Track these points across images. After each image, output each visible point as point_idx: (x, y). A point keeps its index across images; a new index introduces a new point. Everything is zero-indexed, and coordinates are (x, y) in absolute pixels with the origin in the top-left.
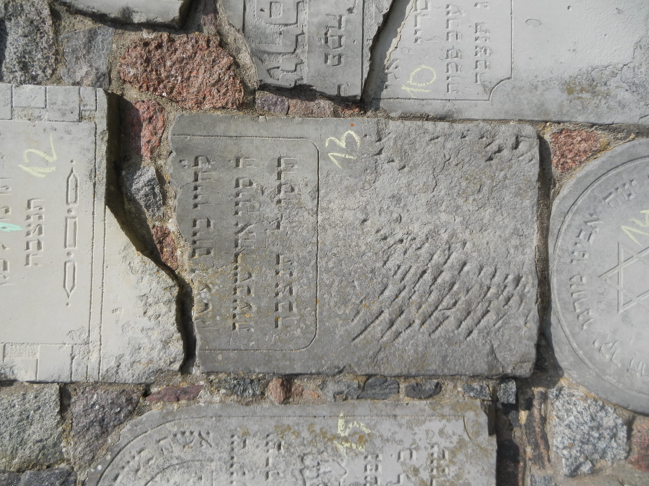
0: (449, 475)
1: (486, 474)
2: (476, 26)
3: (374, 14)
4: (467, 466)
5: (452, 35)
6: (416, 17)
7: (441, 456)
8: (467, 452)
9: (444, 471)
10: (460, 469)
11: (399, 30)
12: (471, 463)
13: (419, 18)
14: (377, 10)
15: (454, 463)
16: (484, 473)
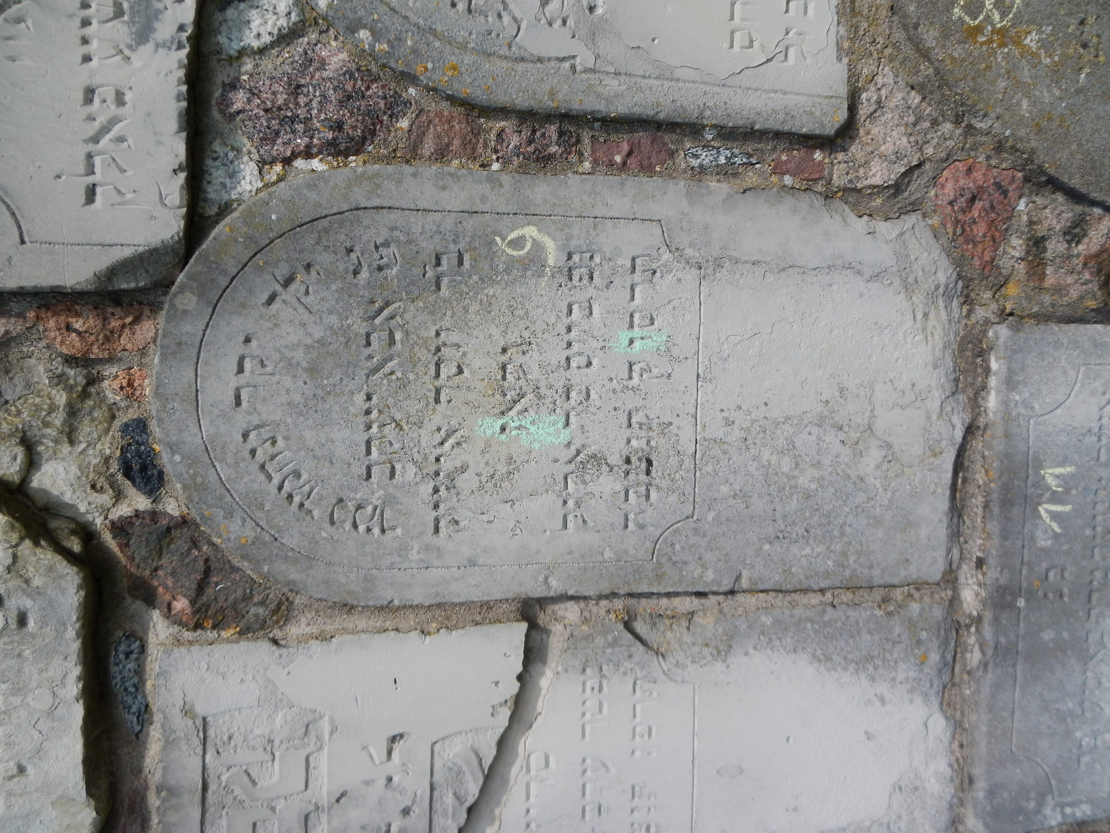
2: (633, 788)
3: (450, 810)
5: (592, 810)
6: (528, 785)
11: (497, 811)
13: (533, 787)
14: (456, 802)
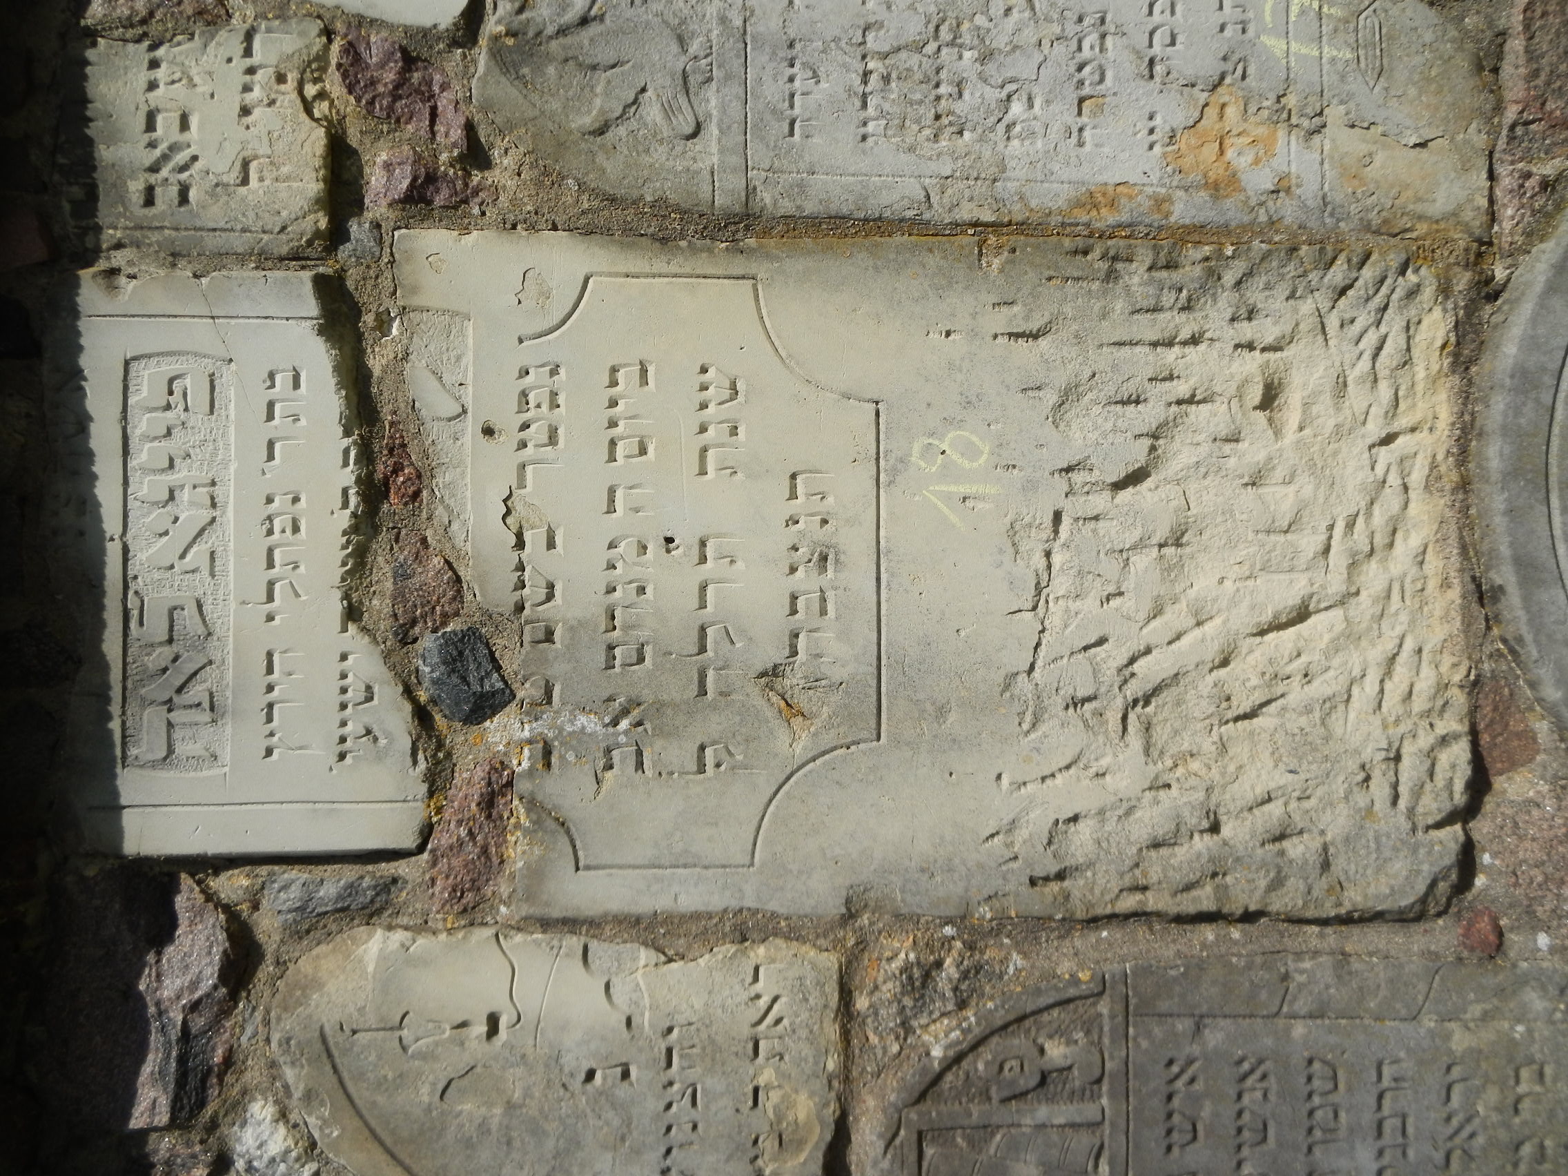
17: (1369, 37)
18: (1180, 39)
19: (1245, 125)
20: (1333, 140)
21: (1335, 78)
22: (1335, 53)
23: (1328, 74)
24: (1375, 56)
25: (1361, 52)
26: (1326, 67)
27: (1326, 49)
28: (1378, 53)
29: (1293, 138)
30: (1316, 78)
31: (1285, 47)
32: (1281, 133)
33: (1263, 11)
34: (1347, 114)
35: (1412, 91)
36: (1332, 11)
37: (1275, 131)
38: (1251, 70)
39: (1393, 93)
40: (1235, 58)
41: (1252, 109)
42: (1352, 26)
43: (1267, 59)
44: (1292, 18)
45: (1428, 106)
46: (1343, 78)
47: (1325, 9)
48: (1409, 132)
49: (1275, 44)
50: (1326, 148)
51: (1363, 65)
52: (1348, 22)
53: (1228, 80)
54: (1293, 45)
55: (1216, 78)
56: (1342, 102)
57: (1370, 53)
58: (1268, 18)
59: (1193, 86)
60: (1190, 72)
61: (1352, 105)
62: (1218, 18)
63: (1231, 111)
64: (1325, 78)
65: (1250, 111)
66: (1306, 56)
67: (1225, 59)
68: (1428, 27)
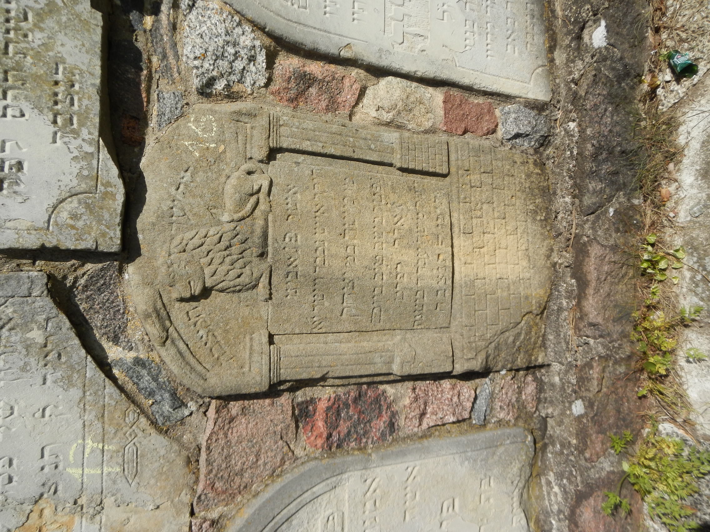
0: (33, 42)
1: (87, 52)
4: (61, 37)
7: (21, 16)
8: (61, 19)
9: (26, 36)
10: (49, 38)
12: (66, 34)
15: (42, 30)
16: (84, 50)
17: (130, 457)
18: (15, 479)
19: (56, 518)
20: (107, 516)
21: (110, 482)
22: (110, 470)
23: (106, 481)
24: (133, 467)
25: (126, 466)
26: (105, 478)
27: (105, 469)
28: (135, 465)
29: (84, 519)
30: (99, 486)
31: (81, 472)
32: (77, 518)
33: (69, 455)
34: (116, 501)
35: (152, 481)
36: (110, 447)
37: (74, 517)
38: (60, 488)
39: (141, 484)
40: (50, 483)
41: (60, 508)
42: (121, 454)
43: (70, 481)
44: (86, 455)
45: (160, 488)
46: (114, 482)
47: (106, 448)
48: (149, 503)
49: (75, 472)
50: (103, 520)
51: (126, 472)
52: (119, 452)
53: (45, 496)
54: (86, 470)
55: (37, 497)
56: (113, 495)
57: (130, 466)
58: (71, 458)
59: (22, 504)
60: (21, 497)
61: (119, 495)
62: (41, 463)
63: (47, 512)
64: (104, 484)
65: (58, 510)
66: (93, 475)
67: (43, 485)
68: (163, 447)
